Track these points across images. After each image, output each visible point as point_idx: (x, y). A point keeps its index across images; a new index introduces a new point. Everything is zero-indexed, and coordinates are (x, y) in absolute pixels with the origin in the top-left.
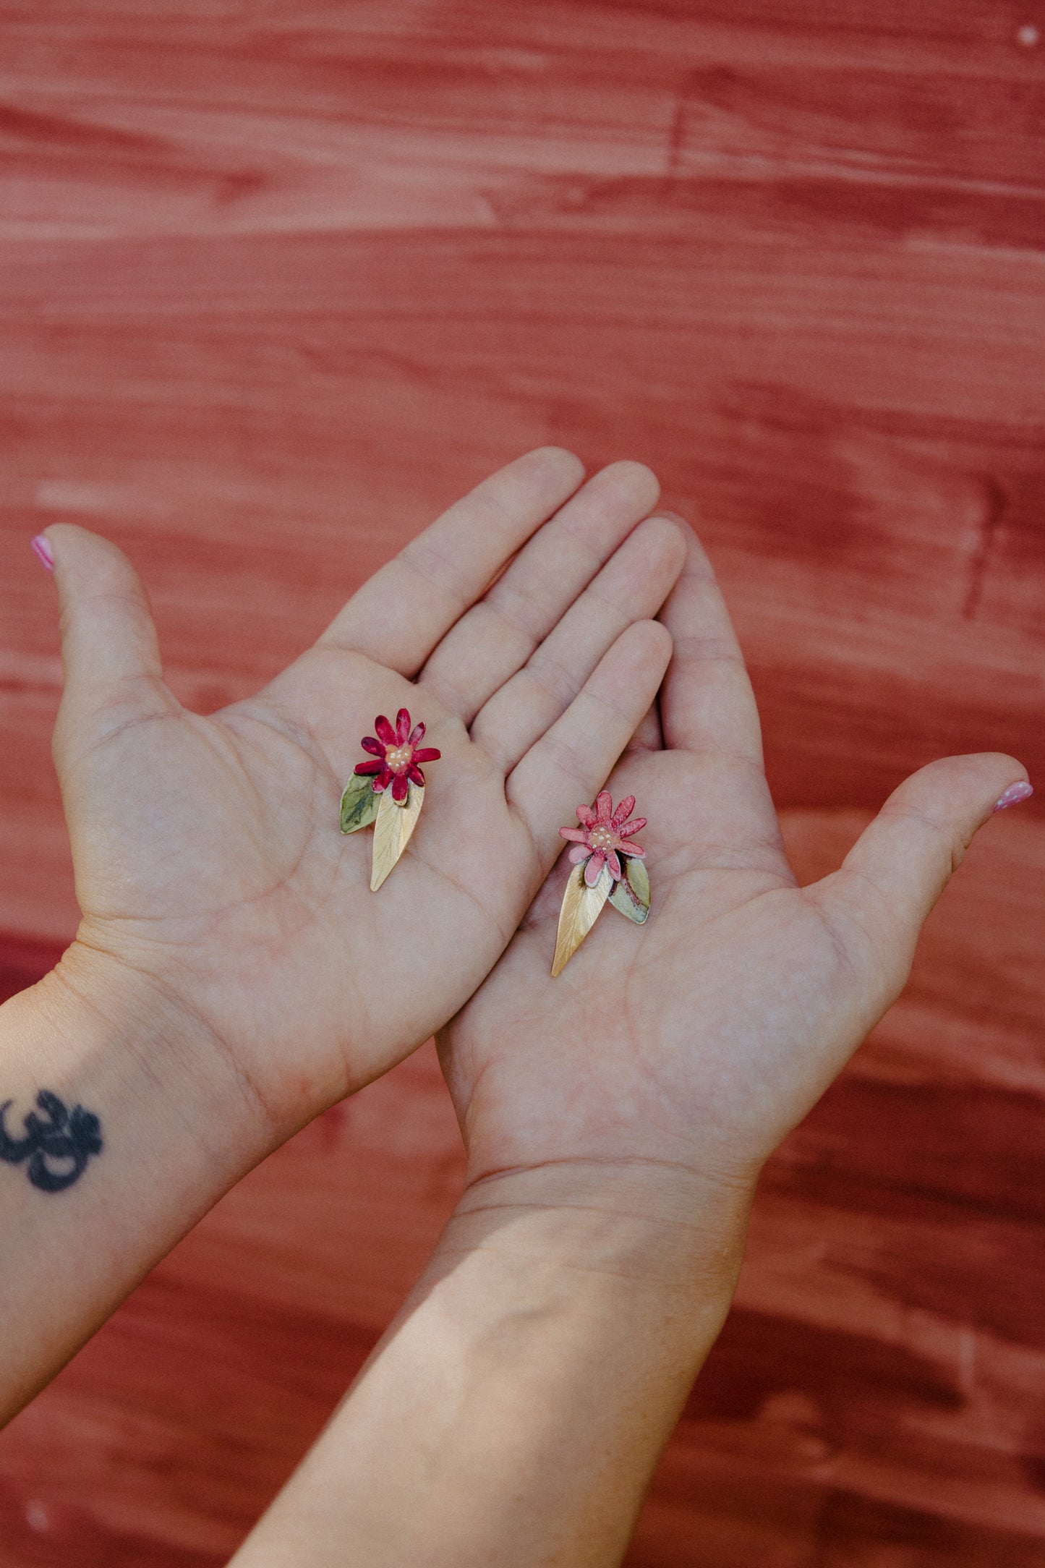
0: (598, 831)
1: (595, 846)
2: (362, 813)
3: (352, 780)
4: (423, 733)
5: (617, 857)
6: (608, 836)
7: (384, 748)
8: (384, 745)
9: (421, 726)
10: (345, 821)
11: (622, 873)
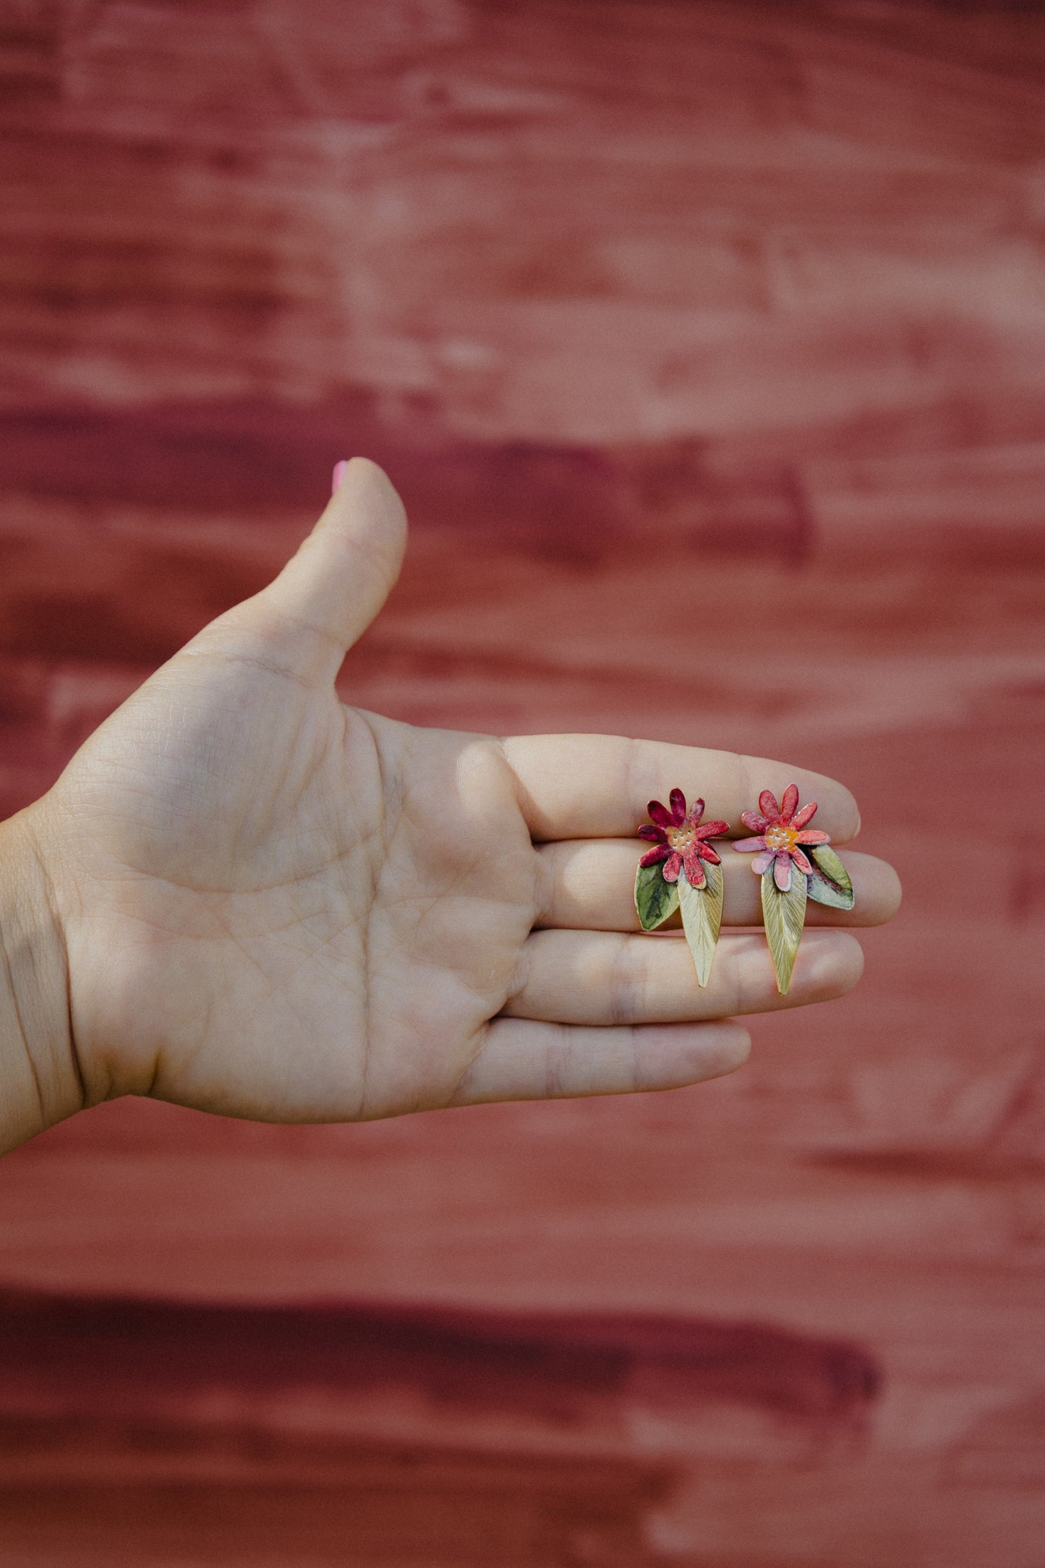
0: (773, 832)
1: (774, 849)
2: (661, 905)
3: (641, 875)
4: (703, 809)
5: (801, 852)
6: (784, 835)
7: (664, 831)
8: (662, 828)
9: (701, 802)
10: (645, 917)
11: (812, 865)
